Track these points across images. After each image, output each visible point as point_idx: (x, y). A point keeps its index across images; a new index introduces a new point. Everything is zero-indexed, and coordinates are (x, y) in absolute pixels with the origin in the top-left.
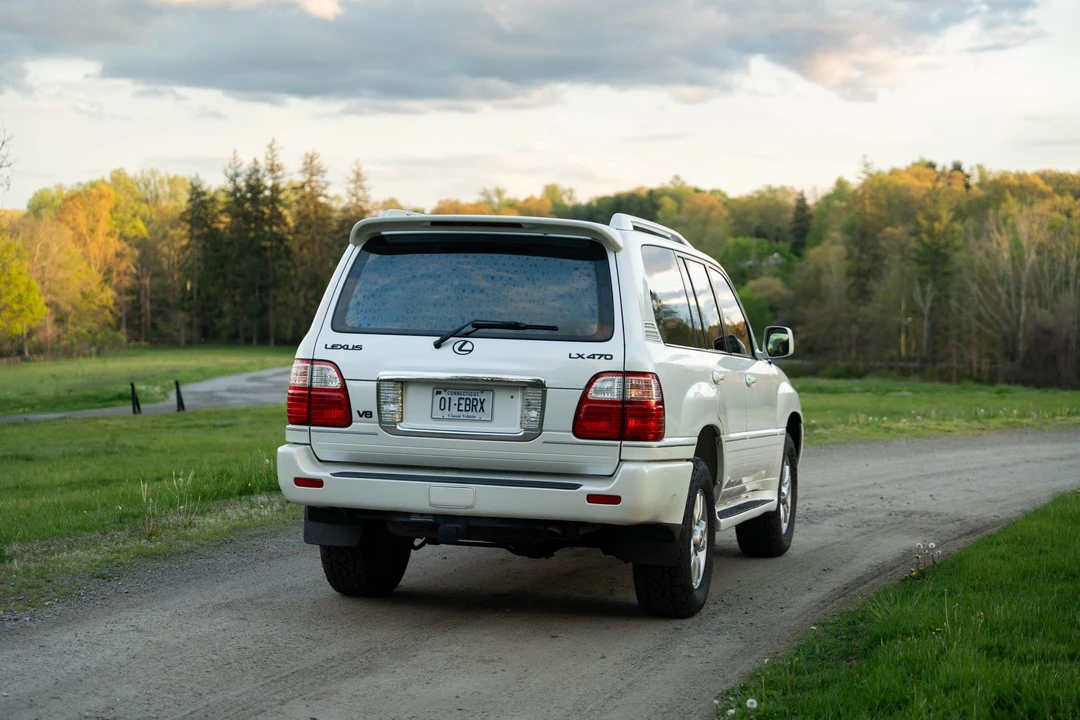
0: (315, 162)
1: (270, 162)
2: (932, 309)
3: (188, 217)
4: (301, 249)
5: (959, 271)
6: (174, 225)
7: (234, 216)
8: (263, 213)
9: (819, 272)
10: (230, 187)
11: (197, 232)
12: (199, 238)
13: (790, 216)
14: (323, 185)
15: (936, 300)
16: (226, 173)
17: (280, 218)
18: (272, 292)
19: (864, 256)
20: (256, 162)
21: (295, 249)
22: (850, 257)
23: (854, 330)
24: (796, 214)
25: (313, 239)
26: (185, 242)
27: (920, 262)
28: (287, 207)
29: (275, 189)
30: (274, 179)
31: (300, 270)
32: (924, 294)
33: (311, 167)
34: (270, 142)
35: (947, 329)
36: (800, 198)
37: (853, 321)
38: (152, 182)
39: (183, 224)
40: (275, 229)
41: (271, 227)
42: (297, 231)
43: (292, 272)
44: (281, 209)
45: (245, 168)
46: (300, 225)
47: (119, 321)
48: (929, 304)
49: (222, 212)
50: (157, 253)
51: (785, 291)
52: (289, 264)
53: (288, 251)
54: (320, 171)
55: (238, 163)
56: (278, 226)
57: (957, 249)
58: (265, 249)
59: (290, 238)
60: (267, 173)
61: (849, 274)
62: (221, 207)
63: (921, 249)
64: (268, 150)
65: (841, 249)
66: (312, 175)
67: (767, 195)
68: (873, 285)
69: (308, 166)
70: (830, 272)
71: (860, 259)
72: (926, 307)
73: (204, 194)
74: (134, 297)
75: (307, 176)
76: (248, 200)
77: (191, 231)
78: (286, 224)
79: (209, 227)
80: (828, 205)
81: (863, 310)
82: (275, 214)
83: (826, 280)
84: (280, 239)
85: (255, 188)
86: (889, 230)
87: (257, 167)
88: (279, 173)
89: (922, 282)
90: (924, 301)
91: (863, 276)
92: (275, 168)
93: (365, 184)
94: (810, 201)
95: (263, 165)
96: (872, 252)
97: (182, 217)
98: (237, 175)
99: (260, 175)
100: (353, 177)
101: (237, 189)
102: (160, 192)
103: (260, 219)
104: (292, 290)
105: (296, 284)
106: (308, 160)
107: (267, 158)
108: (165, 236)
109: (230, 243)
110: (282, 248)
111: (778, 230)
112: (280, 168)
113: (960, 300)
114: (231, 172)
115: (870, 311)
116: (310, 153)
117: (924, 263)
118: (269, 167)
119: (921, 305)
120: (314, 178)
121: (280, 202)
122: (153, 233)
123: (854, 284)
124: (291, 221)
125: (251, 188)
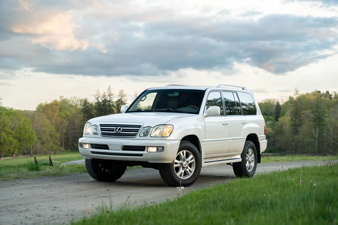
0: (123, 93)
1: (109, 93)
2: (319, 136)
3: (84, 111)
5: (327, 124)
7: (98, 110)
8: (107, 109)
9: (282, 125)
10: (96, 101)
13: (275, 108)
14: (125, 100)
15: (319, 133)
16: (95, 97)
17: (112, 111)
19: (297, 120)
20: (104, 93)
22: (292, 120)
23: (294, 143)
24: (276, 107)
26: (83, 119)
27: (314, 121)
28: (114, 107)
29: (110, 102)
30: (110, 98)
32: (316, 132)
34: (109, 87)
35: (323, 142)
36: (278, 102)
37: (293, 141)
38: (75, 101)
39: (82, 113)
41: (109, 113)
44: (112, 108)
45: (101, 95)
47: (62, 143)
48: (317, 135)
49: (94, 109)
50: (74, 122)
51: (272, 132)
54: (124, 96)
55: (99, 94)
56: (111, 113)
57: (326, 117)
60: (108, 96)
61: (292, 125)
62: (94, 107)
63: (315, 117)
64: (108, 89)
65: (289, 118)
66: (122, 97)
67: (267, 102)
68: (299, 129)
69: (121, 94)
70: (286, 125)
71: (295, 121)
72: (317, 136)
73: (88, 103)
74: (67, 136)
75: (120, 97)
76: (102, 105)
77: (84, 115)
79: (90, 114)
80: (286, 105)
81: (296, 137)
82: (110, 109)
83: (284, 127)
86: (304, 111)
87: (105, 95)
88: (112, 97)
89: (315, 127)
90: (316, 134)
91: (296, 126)
92: (110, 95)
94: (281, 104)
95: (107, 94)
96: (299, 118)
97: (82, 111)
98: (99, 97)
99: (106, 97)
101: (99, 102)
102: (77, 103)
103: (106, 111)
106: (121, 92)
107: (108, 92)
108: (76, 117)
111: (271, 113)
112: (112, 95)
113: (327, 133)
114: (97, 96)
115: (298, 137)
116: (121, 90)
117: (316, 122)
118: (108, 95)
119: (315, 135)
120: (122, 98)
121: (112, 105)
122: (72, 116)
123: (293, 129)
124: (115, 111)
125: (103, 101)
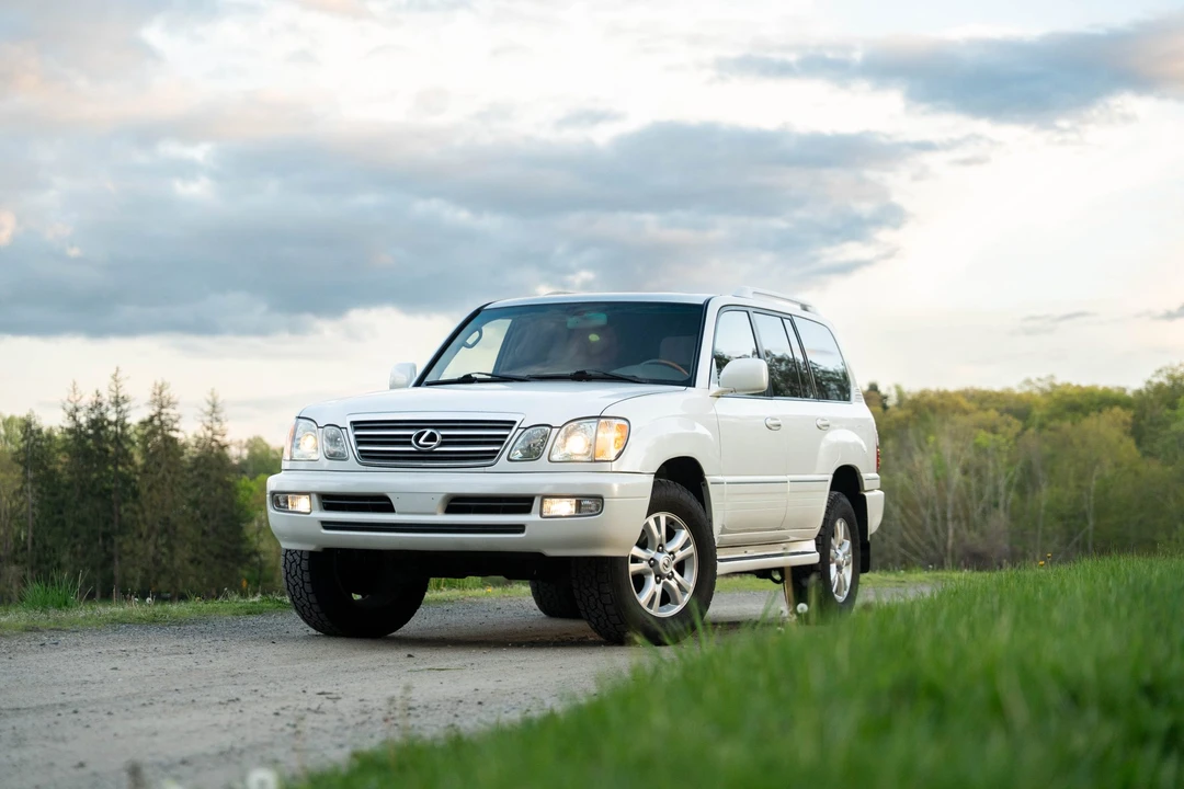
0: (165, 393)
1: (114, 394)
3: (21, 458)
4: (150, 490)
6: (5, 467)
7: (74, 454)
8: (107, 451)
10: (69, 424)
11: (31, 475)
12: (33, 481)
14: (174, 418)
16: (64, 409)
17: (127, 456)
18: (118, 540)
20: (98, 395)
21: (144, 490)
25: (164, 478)
26: (17, 486)
28: (133, 444)
29: (120, 424)
30: (119, 413)
31: (149, 514)
33: (161, 399)
34: (114, 371)
39: (16, 466)
40: (120, 468)
41: (116, 467)
42: (145, 470)
43: (140, 517)
44: (127, 446)
45: (87, 400)
46: (148, 463)
49: (59, 451)
52: (137, 507)
53: (135, 493)
54: (170, 404)
55: (78, 396)
56: (123, 465)
58: (109, 491)
59: (138, 478)
60: (110, 406)
62: (59, 446)
64: (111, 380)
66: (162, 407)
69: (157, 397)
73: (38, 431)
75: (157, 409)
76: (89, 437)
77: (24, 473)
78: (132, 463)
79: (45, 468)
82: (121, 452)
84: (127, 480)
85: (98, 424)
87: (100, 400)
88: (125, 407)
92: (120, 400)
93: (222, 416)
95: (106, 398)
97: (15, 458)
98: (77, 410)
99: (103, 409)
100: (208, 408)
101: (78, 426)
103: (103, 458)
104: (140, 537)
105: (144, 529)
106: (157, 392)
107: (111, 390)
109: (69, 486)
110: (129, 490)
112: (125, 400)
114: (70, 406)
116: (159, 383)
118: (113, 400)
120: (164, 411)
124: (138, 460)
125: (94, 423)
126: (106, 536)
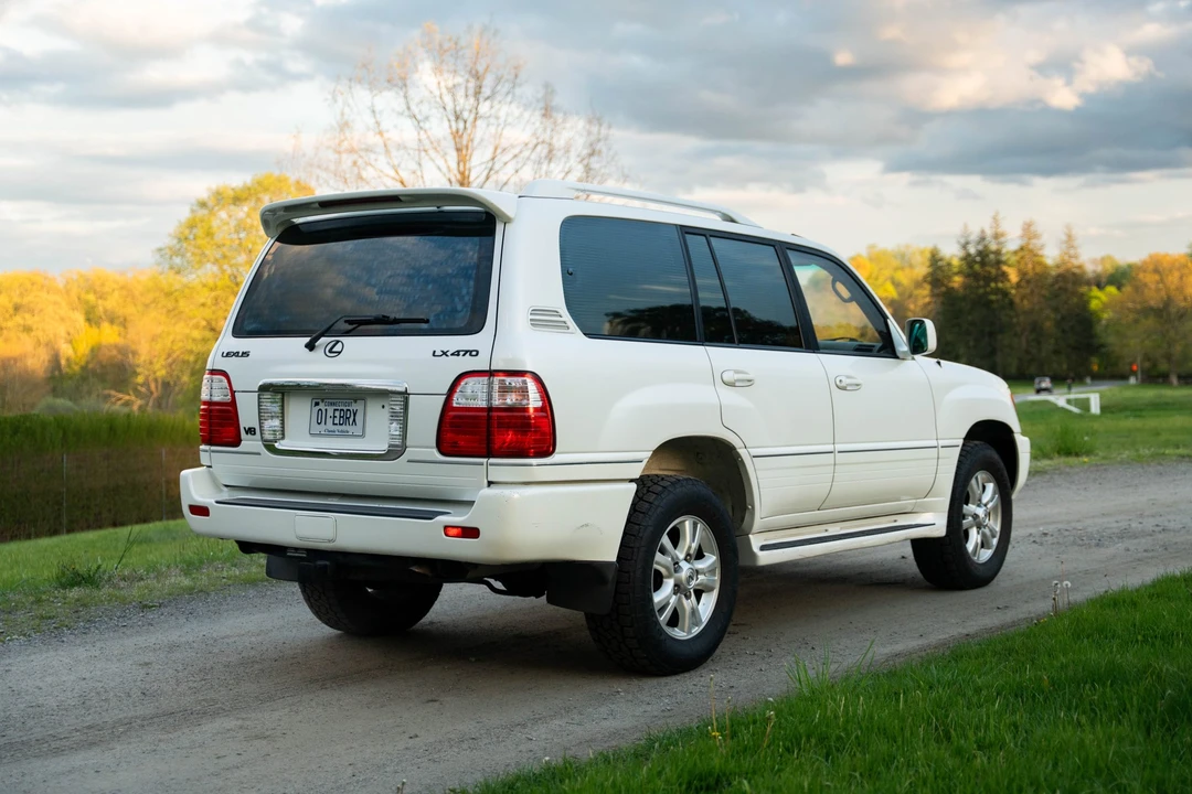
0: (1032, 228)
1: (995, 230)
3: (929, 279)
4: (1022, 300)
6: (918, 285)
7: (967, 276)
8: (990, 273)
10: (962, 253)
11: (936, 291)
12: (938, 295)
14: (1039, 246)
16: (959, 242)
17: (1004, 275)
18: (1000, 337)
20: (983, 232)
21: (1017, 300)
25: (1032, 292)
26: (927, 300)
28: (1009, 266)
29: (998, 253)
30: (999, 244)
31: (1022, 318)
33: (1029, 231)
34: (994, 215)
39: (925, 285)
40: (1000, 285)
41: (996, 283)
42: (1018, 285)
43: (1015, 320)
44: (1005, 268)
45: (974, 237)
46: (1021, 281)
49: (956, 274)
50: (907, 309)
52: (1012, 313)
53: (1012, 303)
54: (1036, 236)
55: (968, 233)
56: (1002, 282)
58: (992, 302)
59: (1013, 291)
60: (992, 240)
62: (955, 270)
64: (992, 222)
66: (1030, 239)
69: (1026, 232)
73: (941, 260)
75: (1026, 240)
76: (976, 262)
77: (932, 291)
78: (1009, 280)
79: (946, 287)
82: (1000, 272)
84: (1005, 294)
85: (983, 254)
87: (984, 235)
88: (1002, 239)
92: (999, 235)
93: (1076, 243)
95: (989, 232)
97: (925, 279)
98: (967, 243)
99: (986, 242)
100: (1064, 238)
101: (969, 255)
103: (988, 279)
104: (1015, 335)
105: (1018, 329)
106: (1026, 227)
107: (992, 228)
108: (910, 296)
109: (964, 298)
110: (1007, 301)
112: (1002, 235)
114: (963, 241)
116: (1028, 221)
118: (994, 235)
120: (1031, 241)
121: (1005, 263)
122: (900, 294)
124: (1014, 277)
125: (980, 253)
126: (991, 334)
